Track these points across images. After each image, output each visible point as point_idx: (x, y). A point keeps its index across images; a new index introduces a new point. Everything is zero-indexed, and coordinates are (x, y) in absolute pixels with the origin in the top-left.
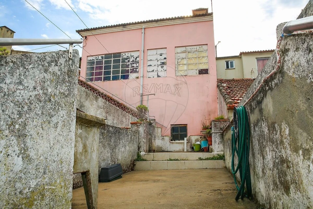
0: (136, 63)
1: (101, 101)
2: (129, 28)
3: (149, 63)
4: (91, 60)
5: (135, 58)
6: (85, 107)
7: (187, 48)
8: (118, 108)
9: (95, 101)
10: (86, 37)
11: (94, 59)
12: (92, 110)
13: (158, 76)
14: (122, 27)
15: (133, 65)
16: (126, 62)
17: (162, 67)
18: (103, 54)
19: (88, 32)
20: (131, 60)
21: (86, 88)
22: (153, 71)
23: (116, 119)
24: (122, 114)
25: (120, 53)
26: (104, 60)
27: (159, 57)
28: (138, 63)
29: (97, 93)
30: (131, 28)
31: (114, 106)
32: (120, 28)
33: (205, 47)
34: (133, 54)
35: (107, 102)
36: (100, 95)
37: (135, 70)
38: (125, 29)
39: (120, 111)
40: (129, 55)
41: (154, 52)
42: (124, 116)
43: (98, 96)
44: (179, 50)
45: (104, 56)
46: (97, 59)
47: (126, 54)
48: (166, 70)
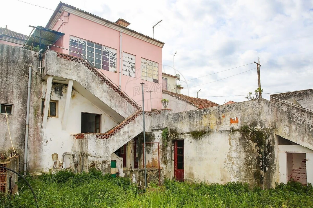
0: (114, 59)
1: (105, 86)
2: (110, 26)
3: (124, 63)
4: (74, 41)
5: (113, 55)
6: (92, 88)
7: (147, 60)
8: (119, 95)
9: (100, 85)
10: (69, 14)
11: (77, 40)
12: (98, 91)
13: (130, 76)
14: (105, 22)
15: (112, 60)
16: (106, 55)
17: (132, 69)
18: (86, 40)
19: (72, 10)
20: (111, 55)
21: (92, 71)
22: (126, 70)
23: (117, 103)
24: (121, 100)
25: (101, 45)
26: (87, 46)
27: (130, 61)
28: (116, 60)
29: (102, 78)
30: (111, 27)
31: (116, 92)
32: (103, 22)
33: (157, 65)
34: (112, 50)
35: (111, 88)
36: (104, 81)
37: (113, 64)
38: (106, 25)
39: (120, 97)
40: (109, 50)
41: (127, 55)
42: (123, 102)
43: (103, 81)
44: (143, 60)
45: (86, 41)
46: (80, 42)
47: (107, 48)
48: (134, 73)
